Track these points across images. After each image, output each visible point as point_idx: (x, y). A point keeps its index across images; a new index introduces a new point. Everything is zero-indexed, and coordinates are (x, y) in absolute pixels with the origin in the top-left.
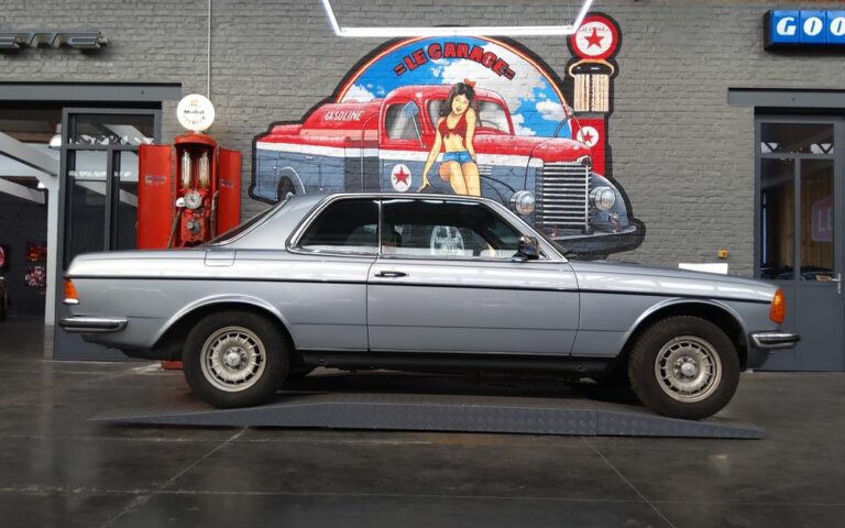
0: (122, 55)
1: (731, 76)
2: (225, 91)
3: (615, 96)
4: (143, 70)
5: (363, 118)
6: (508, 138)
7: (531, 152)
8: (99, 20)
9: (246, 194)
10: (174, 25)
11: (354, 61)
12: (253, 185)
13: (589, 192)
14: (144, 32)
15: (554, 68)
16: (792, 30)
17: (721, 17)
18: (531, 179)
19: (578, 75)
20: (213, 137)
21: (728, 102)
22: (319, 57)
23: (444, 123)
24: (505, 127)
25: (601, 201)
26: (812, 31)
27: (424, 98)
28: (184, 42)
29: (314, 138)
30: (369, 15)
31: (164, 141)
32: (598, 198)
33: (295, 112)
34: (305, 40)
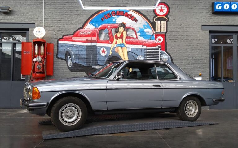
0: (16, 14)
1: (203, 21)
2: (49, 25)
3: (168, 27)
4: (23, 19)
5: (92, 34)
6: (136, 40)
7: (143, 44)
8: (9, 3)
9: (55, 57)
10: (33, 5)
11: (89, 16)
12: (58, 54)
13: (160, 56)
14: (22, 7)
15: (149, 19)
16: (220, 8)
17: (199, 4)
18: (143, 52)
19: (157, 21)
20: (45, 39)
21: (202, 29)
22: (78, 15)
23: (116, 35)
24: (135, 37)
25: (164, 59)
26: (226, 8)
27: (110, 28)
28: (35, 10)
29: (76, 40)
30: (93, 2)
31: (30, 40)
32: (163, 58)
33: (71, 32)
34: (74, 10)
